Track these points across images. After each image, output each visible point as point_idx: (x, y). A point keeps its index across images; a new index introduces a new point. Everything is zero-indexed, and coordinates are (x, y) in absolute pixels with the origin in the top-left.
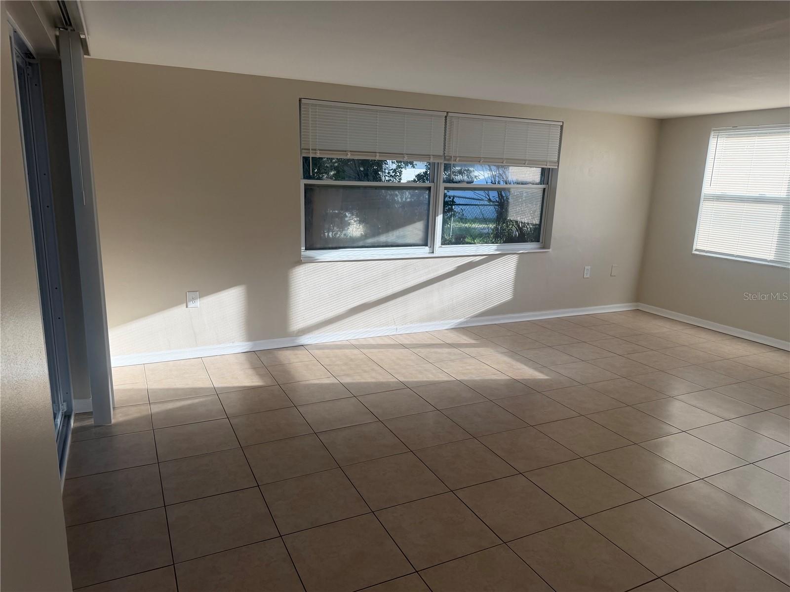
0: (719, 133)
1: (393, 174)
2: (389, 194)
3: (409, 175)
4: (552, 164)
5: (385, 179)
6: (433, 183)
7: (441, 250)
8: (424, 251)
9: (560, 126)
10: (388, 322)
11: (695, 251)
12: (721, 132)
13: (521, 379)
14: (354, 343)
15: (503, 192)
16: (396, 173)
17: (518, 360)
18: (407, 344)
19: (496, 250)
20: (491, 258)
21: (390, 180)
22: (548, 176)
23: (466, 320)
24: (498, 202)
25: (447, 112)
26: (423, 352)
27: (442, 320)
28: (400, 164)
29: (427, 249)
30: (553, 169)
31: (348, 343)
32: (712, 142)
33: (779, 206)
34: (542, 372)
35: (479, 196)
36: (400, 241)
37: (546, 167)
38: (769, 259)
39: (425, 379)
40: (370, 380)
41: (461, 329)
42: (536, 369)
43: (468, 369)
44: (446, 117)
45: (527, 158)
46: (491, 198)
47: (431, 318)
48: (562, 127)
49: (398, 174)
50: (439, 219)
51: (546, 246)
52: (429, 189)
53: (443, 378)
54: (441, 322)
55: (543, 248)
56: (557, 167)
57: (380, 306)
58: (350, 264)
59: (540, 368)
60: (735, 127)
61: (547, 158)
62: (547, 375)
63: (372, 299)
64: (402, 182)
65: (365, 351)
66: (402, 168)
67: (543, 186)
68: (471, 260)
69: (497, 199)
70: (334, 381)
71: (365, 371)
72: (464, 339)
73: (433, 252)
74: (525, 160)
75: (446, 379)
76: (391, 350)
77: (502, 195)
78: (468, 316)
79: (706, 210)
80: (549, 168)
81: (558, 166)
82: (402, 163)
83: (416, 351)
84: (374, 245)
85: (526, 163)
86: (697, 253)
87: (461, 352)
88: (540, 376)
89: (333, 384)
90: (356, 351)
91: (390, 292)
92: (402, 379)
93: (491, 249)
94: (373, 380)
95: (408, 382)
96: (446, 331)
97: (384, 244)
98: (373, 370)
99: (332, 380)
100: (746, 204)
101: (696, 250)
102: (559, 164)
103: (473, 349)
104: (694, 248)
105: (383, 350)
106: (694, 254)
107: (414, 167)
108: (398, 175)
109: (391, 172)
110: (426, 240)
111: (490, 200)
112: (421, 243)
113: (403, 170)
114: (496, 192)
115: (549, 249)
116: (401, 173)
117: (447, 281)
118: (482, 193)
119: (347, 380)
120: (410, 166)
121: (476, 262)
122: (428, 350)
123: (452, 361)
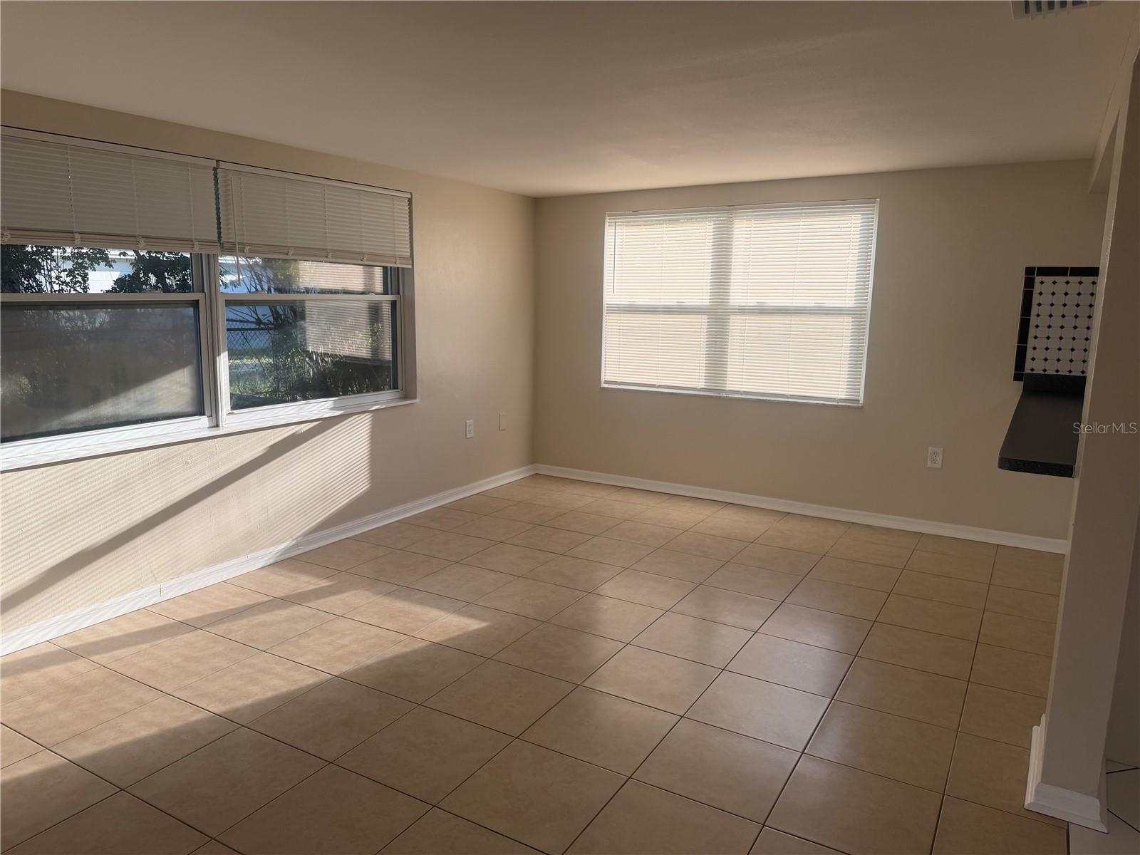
0: (616, 219)
1: (68, 280)
2: (64, 317)
3: (101, 281)
4: (404, 262)
5: (53, 287)
6: (204, 294)
7: (232, 420)
8: (199, 426)
9: (407, 200)
10: (140, 579)
11: (604, 383)
12: (619, 219)
13: (445, 641)
14: (67, 644)
15: (278, 308)
16: (75, 277)
17: (421, 602)
18: (192, 619)
19: (332, 409)
20: (325, 424)
21: (62, 290)
22: (397, 280)
23: (295, 542)
24: (273, 324)
25: (218, 161)
26: (239, 628)
27: (251, 552)
28: (80, 261)
29: (204, 421)
30: (403, 269)
31: (54, 648)
32: (609, 231)
33: (703, 317)
34: (471, 616)
35: (240, 314)
36: (146, 411)
37: (395, 266)
38: (699, 387)
39: (270, 694)
40: (143, 733)
41: (290, 562)
42: (458, 612)
43: (343, 646)
44: (215, 169)
45: (364, 250)
46: (261, 317)
47: (229, 553)
48: (410, 200)
49: (80, 279)
50: (223, 361)
51: (408, 394)
52: (195, 304)
53: (306, 679)
54: (251, 556)
55: (405, 397)
56: (411, 267)
57: (119, 549)
58: (33, 474)
59: (465, 607)
60: (635, 212)
61: (395, 251)
62: (484, 620)
63: (97, 540)
64: (89, 292)
65: (102, 658)
66: (86, 268)
67: (389, 297)
68: (294, 431)
69: (271, 319)
70: (54, 761)
71: (124, 713)
72: (306, 582)
73: (217, 426)
74: (363, 254)
75: (310, 680)
76: (165, 642)
77: (277, 313)
78: (298, 535)
79: (612, 327)
80: (398, 268)
81: (413, 265)
82: (86, 260)
83: (221, 628)
84: (87, 424)
85: (365, 259)
86: (606, 386)
87: (314, 611)
88: (474, 625)
89: (51, 772)
90: (80, 666)
91: (138, 516)
92: (218, 708)
93: (321, 408)
94: (153, 731)
95: (236, 711)
96: (263, 573)
97: (112, 421)
98: (142, 703)
99: (47, 761)
100: (661, 316)
101: (606, 382)
102: (413, 262)
103: (332, 599)
104: (603, 380)
105: (144, 646)
106: (604, 388)
107: (110, 266)
108: (78, 282)
109: (63, 275)
110: (202, 404)
111: (259, 322)
112: (189, 409)
113: (91, 273)
114: (268, 307)
115: (415, 398)
116: (85, 277)
117: (252, 477)
118: (244, 309)
119: (84, 749)
120: (103, 264)
121: (302, 433)
122: (244, 622)
123: (305, 634)
